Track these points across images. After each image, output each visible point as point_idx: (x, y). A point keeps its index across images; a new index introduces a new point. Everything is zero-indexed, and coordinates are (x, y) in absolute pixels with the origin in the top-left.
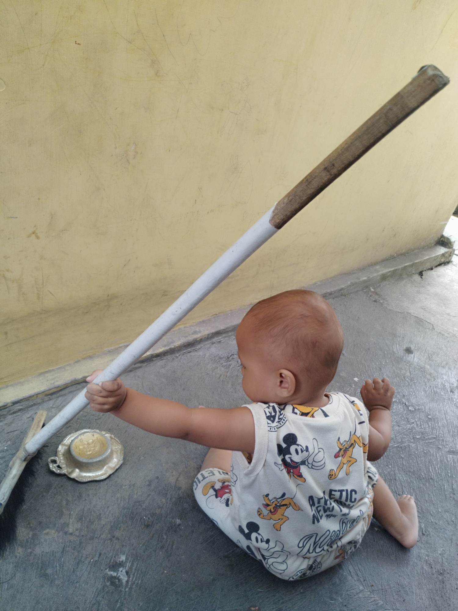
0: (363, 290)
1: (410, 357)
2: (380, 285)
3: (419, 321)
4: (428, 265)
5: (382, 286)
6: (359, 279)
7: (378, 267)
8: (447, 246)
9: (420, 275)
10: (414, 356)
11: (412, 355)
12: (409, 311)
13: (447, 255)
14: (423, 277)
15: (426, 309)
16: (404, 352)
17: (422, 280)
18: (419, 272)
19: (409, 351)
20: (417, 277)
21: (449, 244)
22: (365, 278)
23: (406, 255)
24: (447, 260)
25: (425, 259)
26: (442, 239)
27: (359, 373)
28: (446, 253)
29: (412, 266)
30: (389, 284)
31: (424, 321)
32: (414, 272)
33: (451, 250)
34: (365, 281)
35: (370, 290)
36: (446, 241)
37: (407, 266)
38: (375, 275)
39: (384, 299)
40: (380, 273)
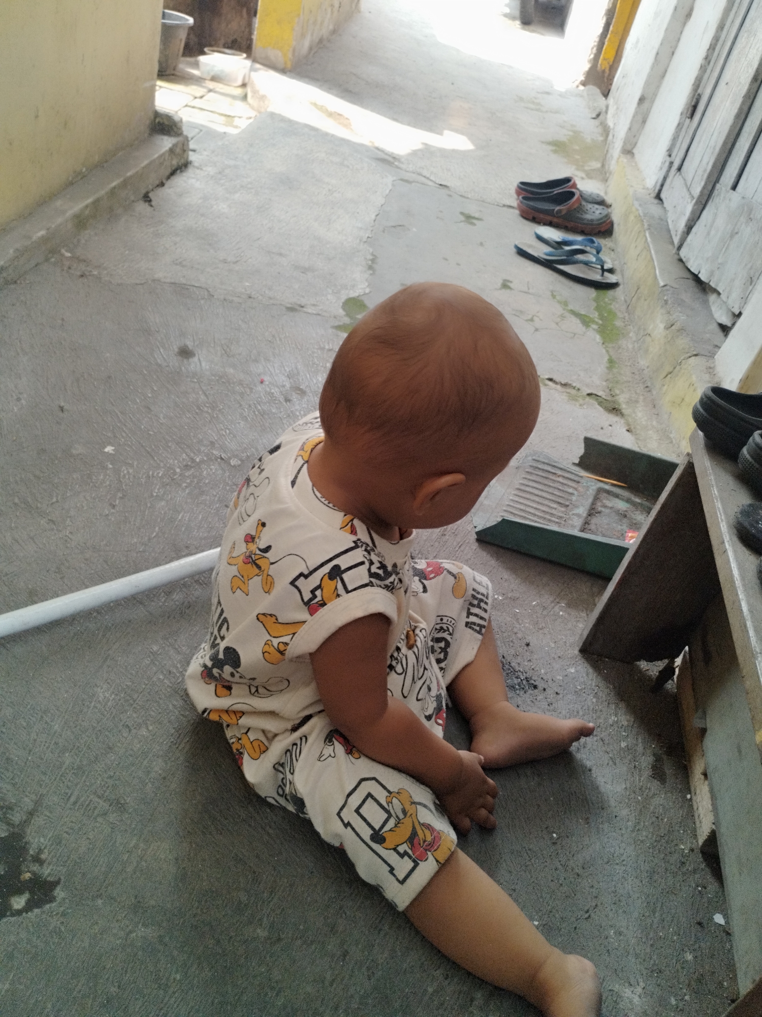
0: (47, 260)
1: (193, 364)
2: (79, 241)
3: (181, 290)
4: (153, 179)
5: (83, 241)
6: (30, 238)
7: (59, 203)
8: (172, 133)
9: (145, 201)
10: (199, 359)
11: (196, 359)
12: (156, 276)
13: (178, 150)
14: (153, 203)
15: (184, 263)
16: (180, 358)
17: (154, 210)
18: (142, 195)
19: (185, 353)
20: (142, 207)
21: (174, 127)
22: (42, 233)
23: (105, 165)
24: (183, 161)
25: (143, 165)
26: (157, 120)
27: (109, 434)
28: (175, 145)
29: (124, 184)
30: (96, 234)
31: (189, 287)
32: (132, 198)
33: (180, 139)
34: (45, 240)
35: (62, 255)
36: (166, 123)
37: (114, 188)
38: (60, 220)
39: (99, 267)
40: (70, 213)
